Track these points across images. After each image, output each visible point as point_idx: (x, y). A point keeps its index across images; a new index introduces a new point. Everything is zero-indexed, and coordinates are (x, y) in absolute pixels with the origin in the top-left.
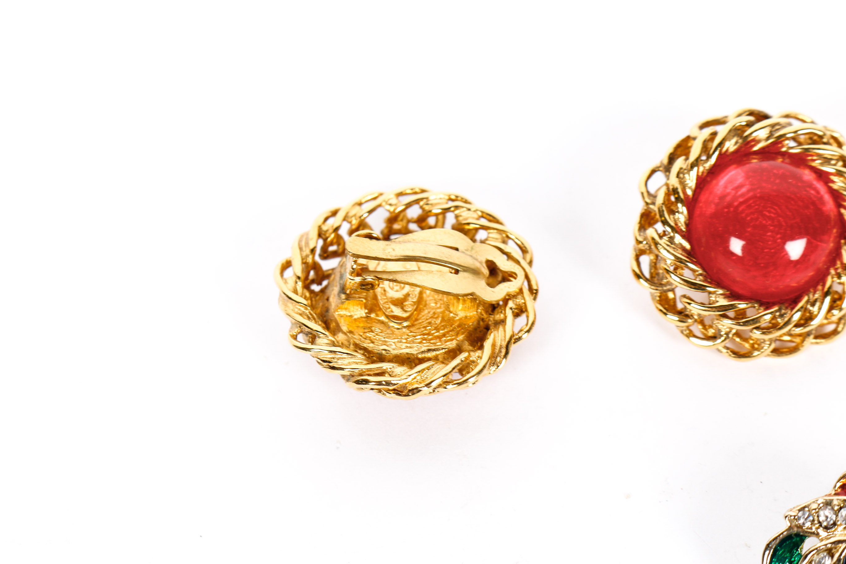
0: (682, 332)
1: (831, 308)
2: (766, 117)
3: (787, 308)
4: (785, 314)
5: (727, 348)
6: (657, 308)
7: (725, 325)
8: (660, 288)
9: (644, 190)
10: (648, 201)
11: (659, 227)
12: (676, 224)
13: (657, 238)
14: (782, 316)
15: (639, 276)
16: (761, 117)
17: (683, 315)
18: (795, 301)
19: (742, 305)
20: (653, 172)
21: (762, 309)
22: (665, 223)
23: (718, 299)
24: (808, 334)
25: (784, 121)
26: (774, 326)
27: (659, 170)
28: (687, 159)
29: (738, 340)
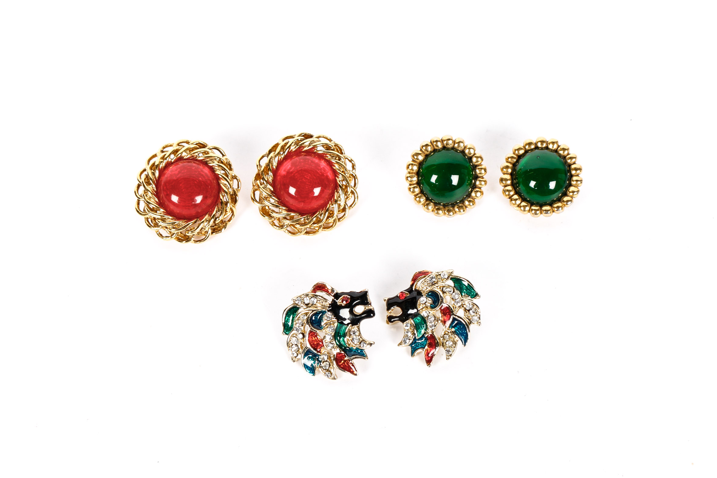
0: (270, 223)
1: (328, 217)
2: (311, 136)
3: (310, 216)
4: (309, 219)
5: (288, 231)
6: (260, 213)
7: (287, 222)
8: (261, 205)
9: (258, 164)
10: (259, 169)
11: (262, 180)
12: (268, 180)
13: (259, 184)
14: (308, 219)
15: (254, 199)
16: (309, 136)
17: (270, 216)
18: (314, 214)
19: (292, 214)
20: (263, 157)
21: (300, 216)
22: (263, 179)
23: (282, 211)
24: (320, 227)
25: (316, 139)
26: (305, 224)
27: (265, 156)
28: (275, 153)
29: (292, 227)
